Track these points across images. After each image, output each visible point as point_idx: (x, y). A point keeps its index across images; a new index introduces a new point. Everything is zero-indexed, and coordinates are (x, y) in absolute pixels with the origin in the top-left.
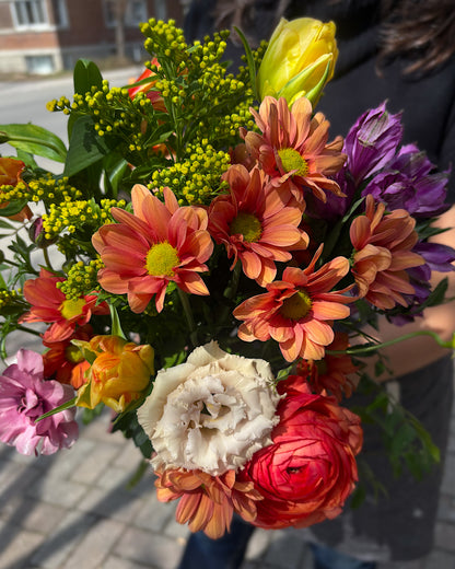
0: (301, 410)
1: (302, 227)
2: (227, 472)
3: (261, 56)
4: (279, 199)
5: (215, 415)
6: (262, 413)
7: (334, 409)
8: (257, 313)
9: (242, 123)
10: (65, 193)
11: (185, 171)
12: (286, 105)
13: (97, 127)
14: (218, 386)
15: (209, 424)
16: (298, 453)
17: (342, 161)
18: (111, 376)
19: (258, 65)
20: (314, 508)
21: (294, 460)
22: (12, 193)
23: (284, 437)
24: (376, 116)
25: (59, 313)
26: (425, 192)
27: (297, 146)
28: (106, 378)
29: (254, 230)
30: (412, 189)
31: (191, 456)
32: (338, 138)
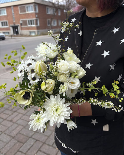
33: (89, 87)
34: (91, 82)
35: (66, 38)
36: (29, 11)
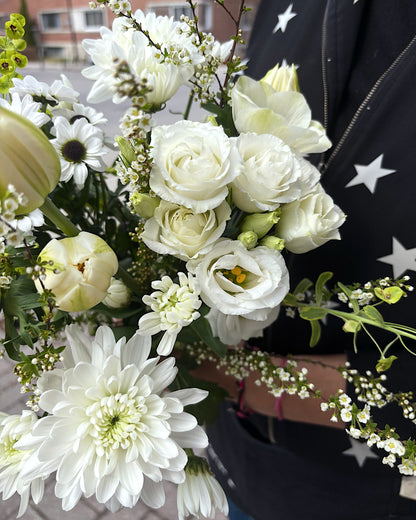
33: (351, 311)
34: (368, 285)
35: (283, 11)
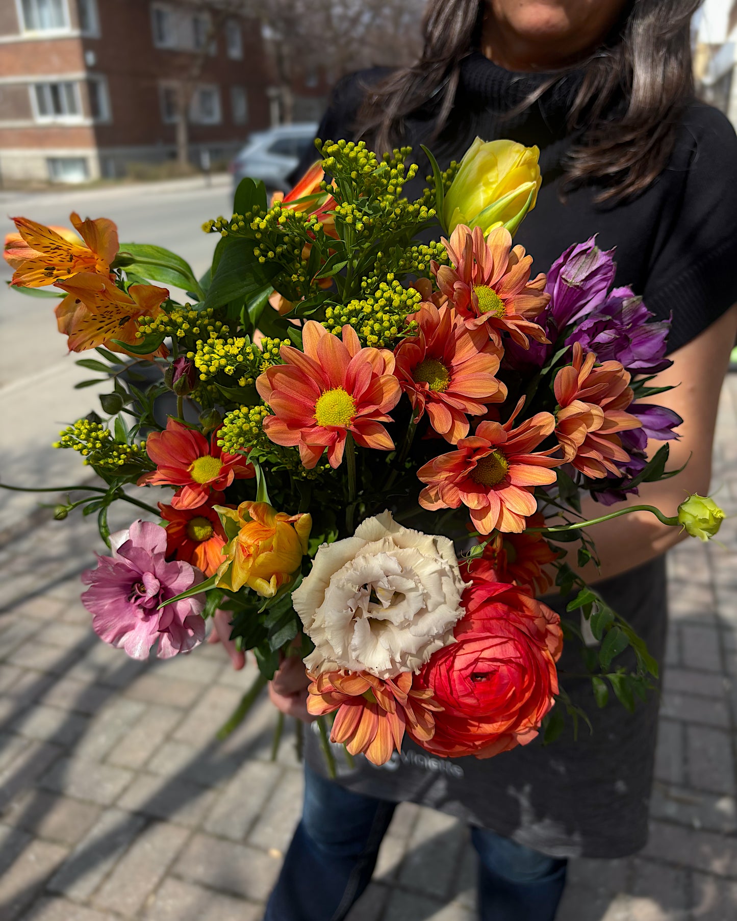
0: (489, 601)
1: (499, 376)
2: (400, 675)
3: (451, 178)
4: (472, 344)
5: (386, 603)
6: (445, 603)
7: (529, 602)
8: (444, 475)
9: (434, 256)
10: (210, 328)
11: (368, 309)
12: (482, 236)
13: (257, 252)
14: (393, 565)
15: (380, 614)
16: (486, 654)
17: (544, 302)
18: (264, 549)
19: (447, 188)
20: (503, 728)
21: (480, 664)
22: (153, 326)
23: (470, 634)
24: (583, 252)
25: (189, 475)
26: (641, 343)
27: (492, 283)
28: (258, 551)
29: (442, 379)
30: (627, 339)
31: (357, 653)
32: (540, 276)
36: (42, 26)
